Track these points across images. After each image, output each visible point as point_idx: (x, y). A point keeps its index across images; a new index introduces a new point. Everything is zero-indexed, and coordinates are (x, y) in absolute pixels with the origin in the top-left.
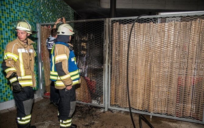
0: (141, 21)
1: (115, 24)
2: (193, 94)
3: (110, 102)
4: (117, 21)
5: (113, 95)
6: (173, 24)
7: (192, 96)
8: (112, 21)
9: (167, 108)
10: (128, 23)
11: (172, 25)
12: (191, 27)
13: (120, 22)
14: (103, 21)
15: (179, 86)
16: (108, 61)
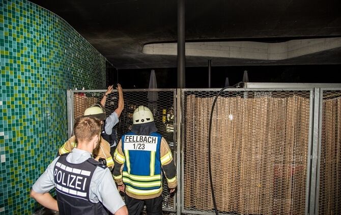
0: (226, 94)
1: (189, 97)
2: (292, 187)
3: (184, 204)
4: (193, 93)
5: (189, 194)
6: (266, 100)
7: (292, 190)
8: (185, 93)
9: (262, 207)
10: (208, 96)
11: (265, 102)
12: (287, 104)
13: (196, 94)
14: (173, 93)
15: (276, 178)
16: (181, 147)
